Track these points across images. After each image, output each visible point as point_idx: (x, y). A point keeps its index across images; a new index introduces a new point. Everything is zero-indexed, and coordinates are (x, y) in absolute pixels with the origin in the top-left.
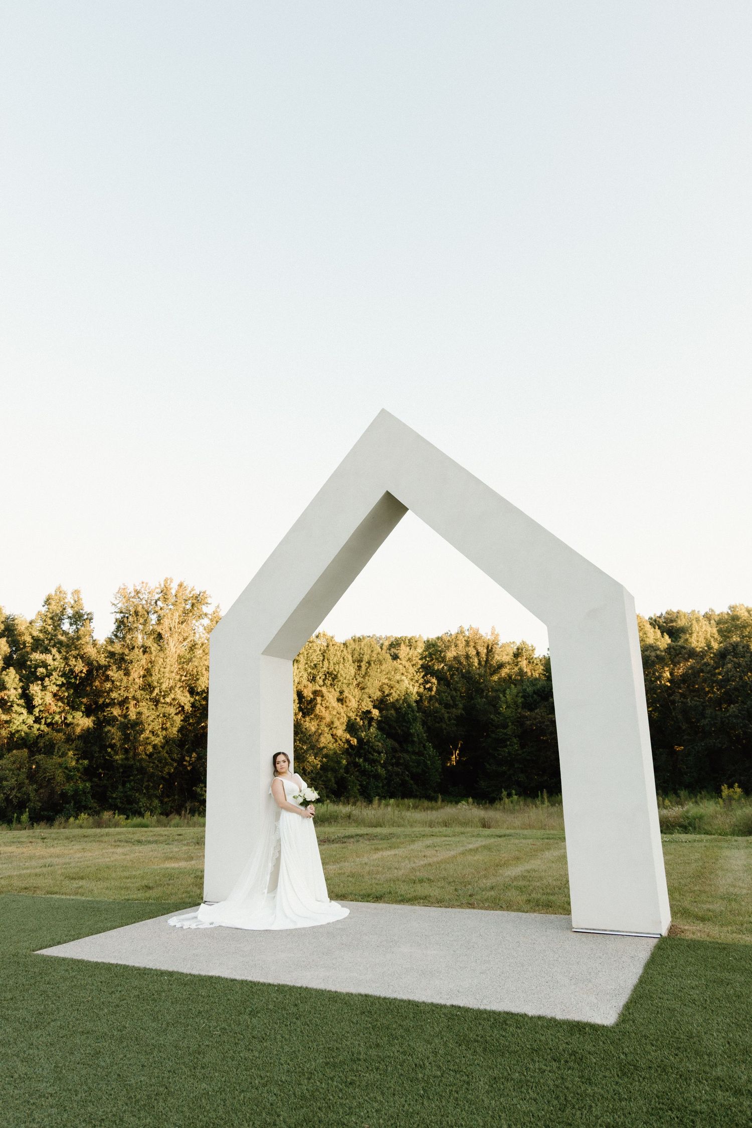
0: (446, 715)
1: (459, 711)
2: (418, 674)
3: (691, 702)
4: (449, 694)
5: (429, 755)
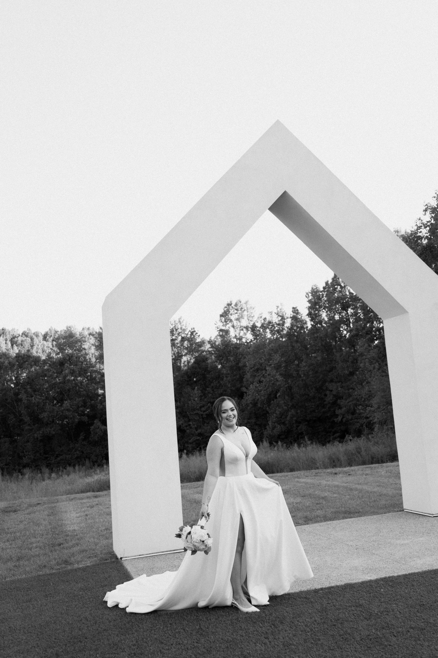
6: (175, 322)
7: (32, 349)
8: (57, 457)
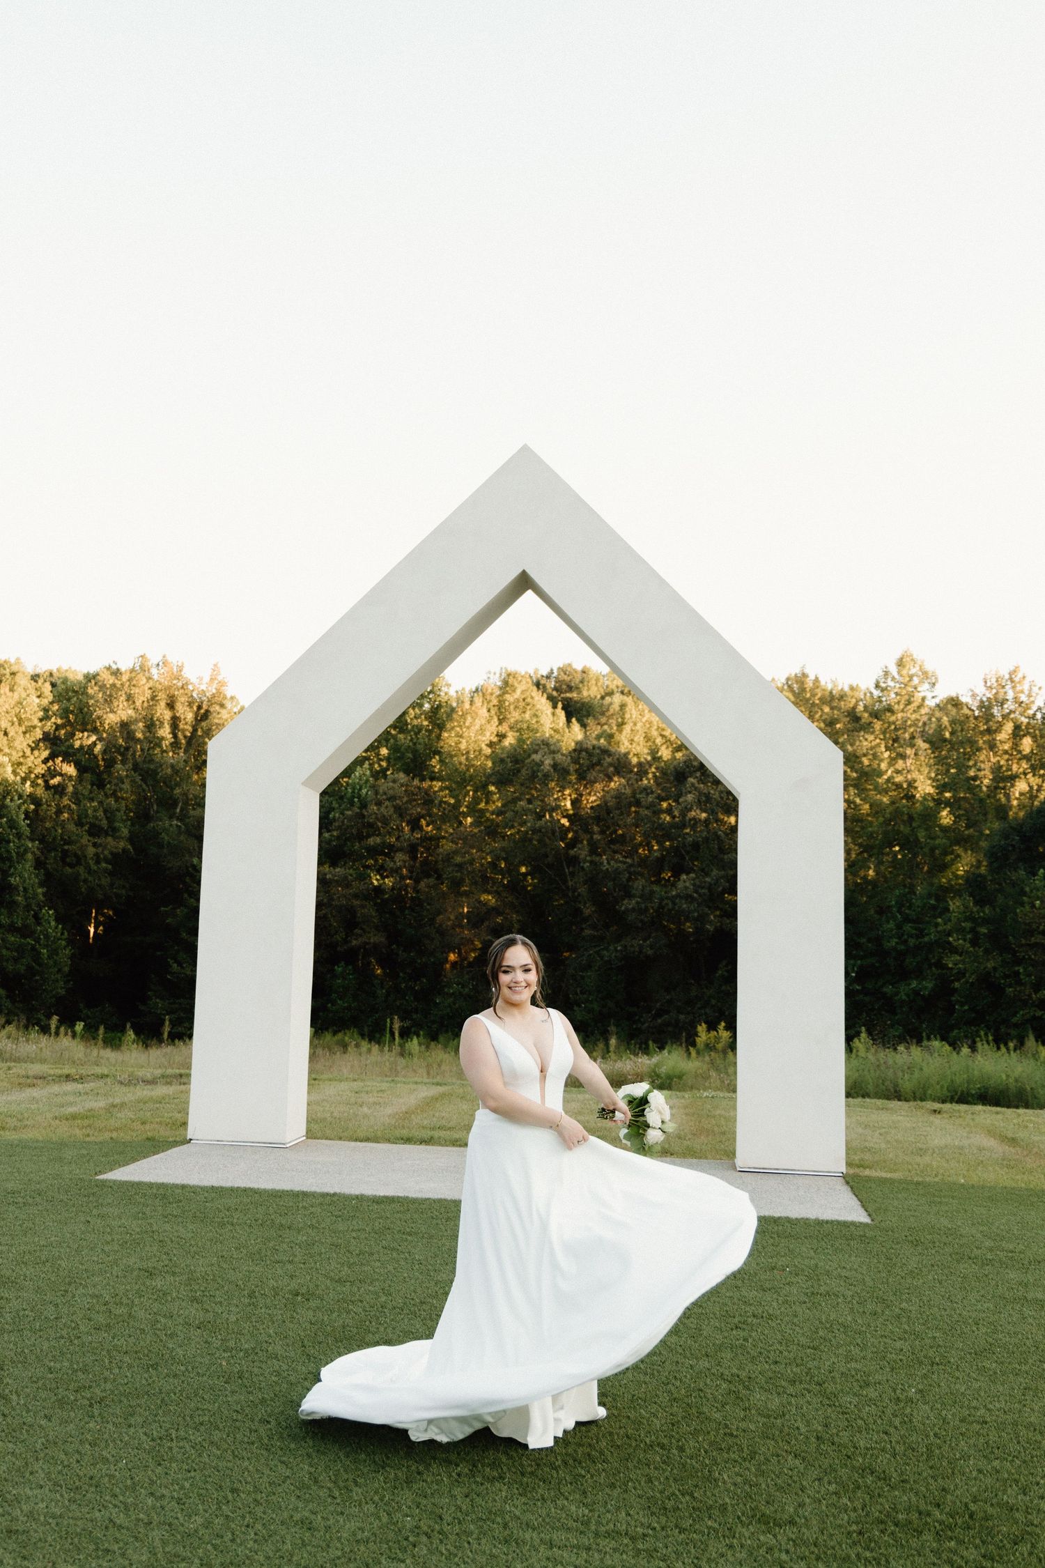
0: (91, 851)
1: (122, 844)
2: (36, 752)
3: (609, 863)
4: (101, 803)
5: (47, 936)
6: (997, 681)
7: (620, 731)
8: (658, 1015)
